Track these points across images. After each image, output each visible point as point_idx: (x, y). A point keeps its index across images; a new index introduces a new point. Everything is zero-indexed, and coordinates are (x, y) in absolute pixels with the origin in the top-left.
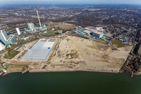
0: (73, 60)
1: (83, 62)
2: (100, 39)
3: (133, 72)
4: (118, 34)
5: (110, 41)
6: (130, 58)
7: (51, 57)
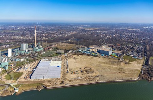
0: (90, 75)
1: (101, 75)
2: (110, 56)
3: (149, 78)
4: (127, 51)
5: (121, 57)
6: (144, 69)
7: (64, 75)
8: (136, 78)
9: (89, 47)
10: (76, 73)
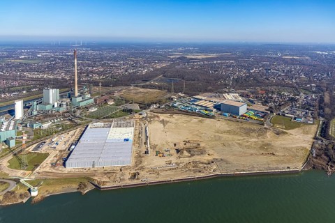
0: (197, 158)
1: (222, 160)
2: (242, 116)
3: (329, 167)
5: (266, 119)
6: (317, 146)
7: (139, 158)
8: (299, 166)
9: (196, 97)
10: (166, 154)
